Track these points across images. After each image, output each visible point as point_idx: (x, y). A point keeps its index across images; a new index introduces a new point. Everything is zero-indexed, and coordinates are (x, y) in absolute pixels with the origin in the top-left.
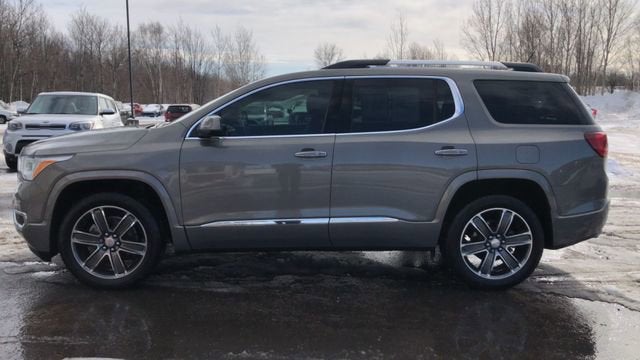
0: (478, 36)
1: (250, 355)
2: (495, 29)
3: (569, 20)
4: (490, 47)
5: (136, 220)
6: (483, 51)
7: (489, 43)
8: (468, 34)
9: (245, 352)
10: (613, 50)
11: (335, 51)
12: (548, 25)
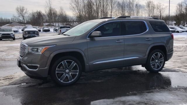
0: (75, 6)
1: (132, 93)
2: (80, 4)
3: (100, 3)
4: (79, 10)
5: (76, 64)
6: (77, 11)
7: (78, 8)
8: (72, 5)
9: (130, 92)
10: (113, 12)
11: (24, 8)
12: (95, 4)
